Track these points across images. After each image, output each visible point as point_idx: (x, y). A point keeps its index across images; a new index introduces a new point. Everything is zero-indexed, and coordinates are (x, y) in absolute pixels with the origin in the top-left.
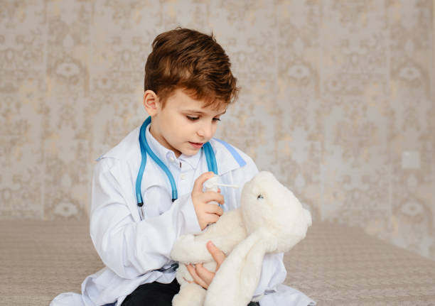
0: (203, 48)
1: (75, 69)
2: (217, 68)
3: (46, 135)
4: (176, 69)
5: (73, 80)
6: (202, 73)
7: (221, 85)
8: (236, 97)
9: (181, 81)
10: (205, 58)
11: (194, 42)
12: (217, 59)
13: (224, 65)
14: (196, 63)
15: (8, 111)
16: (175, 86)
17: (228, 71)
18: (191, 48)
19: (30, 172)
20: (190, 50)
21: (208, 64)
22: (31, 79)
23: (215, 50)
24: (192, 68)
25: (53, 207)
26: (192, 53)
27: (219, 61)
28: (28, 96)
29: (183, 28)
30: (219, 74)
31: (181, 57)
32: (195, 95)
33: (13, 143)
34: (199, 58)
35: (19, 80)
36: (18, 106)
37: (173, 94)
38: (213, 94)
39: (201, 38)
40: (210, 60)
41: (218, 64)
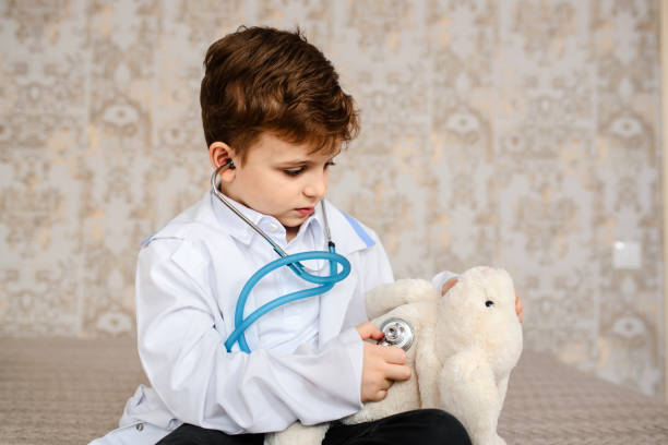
0: (290, 59)
1: (131, 115)
2: (320, 88)
3: (87, 211)
4: (254, 100)
5: (127, 131)
6: (299, 101)
7: (333, 113)
8: (357, 128)
9: (266, 119)
10: (297, 76)
11: (273, 51)
12: (318, 72)
13: (329, 81)
14: (285, 84)
15: (31, 175)
16: (258, 128)
17: (337, 89)
18: (272, 60)
19: (61, 265)
20: (271, 64)
21: (305, 84)
22: (66, 129)
23: (310, 57)
24: (280, 94)
25: (96, 319)
26: (275, 69)
27: (321, 75)
28: (62, 153)
29: (249, 27)
30: (326, 97)
31: (258, 79)
32: (292, 137)
33: (38, 222)
34: (288, 75)
35: (48, 129)
36: (46, 167)
37: (258, 141)
38: (321, 130)
39: (284, 40)
40: (305, 76)
41: (320, 80)
